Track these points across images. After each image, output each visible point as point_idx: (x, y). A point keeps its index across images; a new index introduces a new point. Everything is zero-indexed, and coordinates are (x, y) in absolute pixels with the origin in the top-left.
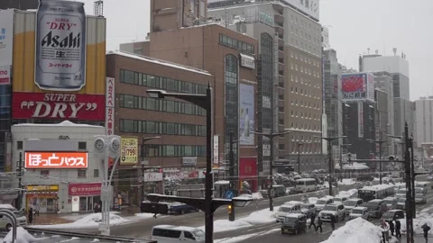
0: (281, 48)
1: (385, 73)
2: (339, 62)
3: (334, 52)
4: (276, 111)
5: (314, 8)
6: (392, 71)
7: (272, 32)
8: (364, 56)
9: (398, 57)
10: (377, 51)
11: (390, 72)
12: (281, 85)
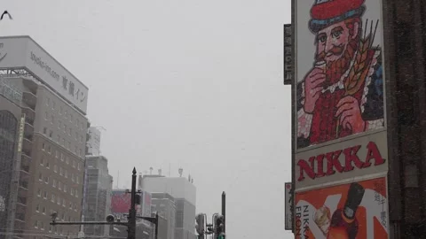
0: (28, 136)
1: (167, 195)
2: (110, 173)
3: (105, 160)
4: (12, 217)
5: (81, 97)
6: (176, 195)
7: (16, 111)
8: (145, 176)
9: (184, 179)
10: (160, 171)
11: (173, 195)
12: (24, 184)
